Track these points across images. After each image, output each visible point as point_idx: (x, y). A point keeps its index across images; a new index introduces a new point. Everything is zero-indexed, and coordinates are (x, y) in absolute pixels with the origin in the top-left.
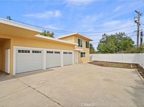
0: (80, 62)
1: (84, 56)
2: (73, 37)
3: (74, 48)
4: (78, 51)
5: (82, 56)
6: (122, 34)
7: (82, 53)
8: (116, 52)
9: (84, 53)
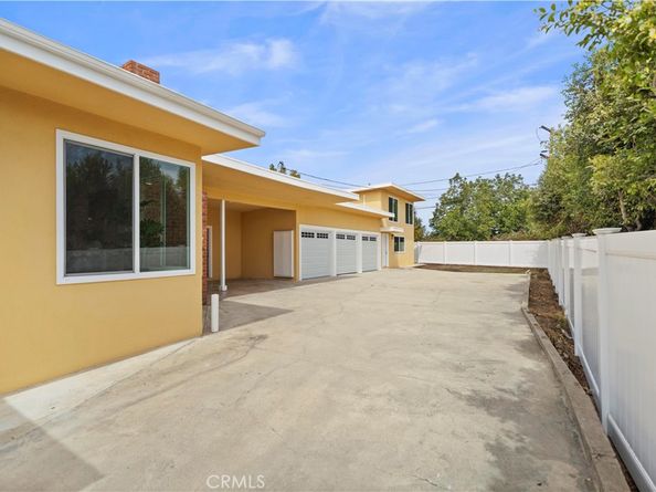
0: (394, 266)
1: (402, 250)
2: (379, 195)
3: (382, 226)
4: (389, 233)
5: (396, 249)
6: (514, 180)
7: (396, 239)
8: (493, 235)
9: (402, 240)
